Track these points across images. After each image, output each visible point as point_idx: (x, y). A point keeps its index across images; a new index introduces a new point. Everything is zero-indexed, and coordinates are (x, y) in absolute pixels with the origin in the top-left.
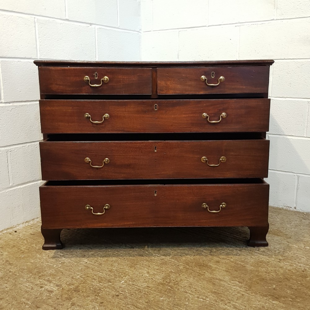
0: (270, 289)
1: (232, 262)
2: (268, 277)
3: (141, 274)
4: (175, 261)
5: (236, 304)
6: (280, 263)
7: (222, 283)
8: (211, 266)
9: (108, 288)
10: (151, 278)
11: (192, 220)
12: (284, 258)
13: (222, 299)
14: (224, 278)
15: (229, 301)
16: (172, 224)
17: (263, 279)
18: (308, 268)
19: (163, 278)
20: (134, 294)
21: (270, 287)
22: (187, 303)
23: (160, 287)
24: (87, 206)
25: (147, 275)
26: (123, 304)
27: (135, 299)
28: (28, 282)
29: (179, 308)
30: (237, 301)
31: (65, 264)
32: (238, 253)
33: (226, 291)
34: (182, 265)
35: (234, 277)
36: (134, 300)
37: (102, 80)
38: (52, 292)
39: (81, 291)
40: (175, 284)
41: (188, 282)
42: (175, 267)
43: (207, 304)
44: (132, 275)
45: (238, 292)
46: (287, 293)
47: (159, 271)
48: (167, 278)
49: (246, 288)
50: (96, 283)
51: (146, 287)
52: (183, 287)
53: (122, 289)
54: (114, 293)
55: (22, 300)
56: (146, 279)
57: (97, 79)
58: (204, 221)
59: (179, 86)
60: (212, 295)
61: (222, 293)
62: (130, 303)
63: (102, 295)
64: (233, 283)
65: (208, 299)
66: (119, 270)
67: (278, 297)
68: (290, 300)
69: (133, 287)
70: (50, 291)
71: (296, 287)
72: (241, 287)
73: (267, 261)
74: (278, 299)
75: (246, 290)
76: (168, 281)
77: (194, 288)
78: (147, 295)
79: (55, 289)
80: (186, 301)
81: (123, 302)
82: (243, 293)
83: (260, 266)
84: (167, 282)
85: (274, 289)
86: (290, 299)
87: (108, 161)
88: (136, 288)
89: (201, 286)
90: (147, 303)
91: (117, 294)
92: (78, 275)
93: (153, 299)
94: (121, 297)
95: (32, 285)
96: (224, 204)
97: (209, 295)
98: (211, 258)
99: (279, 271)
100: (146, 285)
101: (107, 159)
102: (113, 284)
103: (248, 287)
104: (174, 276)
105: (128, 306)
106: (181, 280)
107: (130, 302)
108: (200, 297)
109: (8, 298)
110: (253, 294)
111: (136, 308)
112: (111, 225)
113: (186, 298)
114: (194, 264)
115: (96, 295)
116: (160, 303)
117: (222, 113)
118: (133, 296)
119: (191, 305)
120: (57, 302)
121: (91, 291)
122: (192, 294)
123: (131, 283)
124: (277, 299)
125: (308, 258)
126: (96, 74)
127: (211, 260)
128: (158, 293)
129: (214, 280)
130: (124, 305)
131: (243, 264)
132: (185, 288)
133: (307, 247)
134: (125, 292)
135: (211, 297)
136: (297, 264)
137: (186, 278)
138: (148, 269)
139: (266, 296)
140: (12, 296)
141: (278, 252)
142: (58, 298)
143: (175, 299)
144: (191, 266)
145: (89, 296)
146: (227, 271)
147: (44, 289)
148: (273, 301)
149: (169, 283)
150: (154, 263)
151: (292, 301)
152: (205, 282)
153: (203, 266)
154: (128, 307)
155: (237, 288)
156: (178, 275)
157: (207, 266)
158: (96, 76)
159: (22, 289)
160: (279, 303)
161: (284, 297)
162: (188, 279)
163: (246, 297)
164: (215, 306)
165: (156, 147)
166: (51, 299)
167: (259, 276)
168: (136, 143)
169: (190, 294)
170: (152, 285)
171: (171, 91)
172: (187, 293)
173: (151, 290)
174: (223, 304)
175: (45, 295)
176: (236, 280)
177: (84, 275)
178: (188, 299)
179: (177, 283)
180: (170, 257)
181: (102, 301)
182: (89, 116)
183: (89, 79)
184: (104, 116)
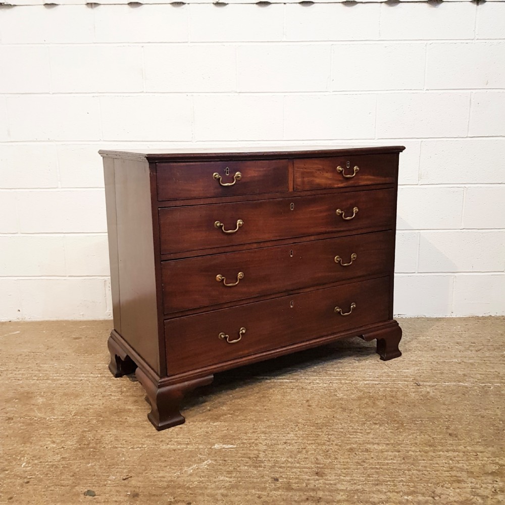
3: (45, 447)
4: (82, 417)
5: (179, 440)
9: (8, 478)
10: (61, 447)
13: (161, 440)
15: (169, 440)
19: (77, 442)
20: (51, 473)
21: (204, 410)
22: (124, 459)
23: (80, 453)
25: (54, 446)
26: (42, 489)
27: (55, 478)
29: (117, 467)
30: (178, 437)
34: (94, 419)
36: (54, 480)
40: (97, 444)
41: (111, 435)
42: (85, 424)
43: (147, 452)
44: (32, 452)
47: (67, 436)
48: (83, 440)
51: (60, 459)
52: (109, 444)
53: (29, 472)
54: (21, 481)
56: (54, 450)
62: (51, 485)
65: (145, 446)
66: (8, 452)
67: (216, 417)
69: (43, 466)
71: (230, 401)
76: (86, 443)
77: (123, 440)
78: (67, 467)
80: (120, 457)
81: (40, 487)
84: (85, 444)
85: (210, 411)
86: (229, 416)
88: (48, 465)
89: (130, 434)
90: (73, 476)
91: (26, 480)
93: (78, 470)
94: (34, 481)
97: (145, 441)
100: (59, 458)
102: (11, 472)
104: (91, 435)
105: (50, 489)
107: (50, 483)
108: (135, 446)
111: (62, 487)
113: (118, 454)
114: (108, 413)
116: (90, 470)
118: (49, 475)
119: (128, 459)
122: (125, 447)
123: (36, 462)
124: (217, 419)
127: (126, 402)
128: (81, 461)
130: (44, 490)
132: (112, 443)
134: (35, 474)
135: (147, 442)
137: (106, 432)
138: (50, 438)
139: (205, 421)
143: (106, 460)
144: (106, 417)
148: (214, 423)
149: (88, 445)
150: (54, 428)
151: (232, 417)
152: (132, 429)
153: (120, 412)
154: (51, 490)
156: (95, 432)
157: (125, 411)
160: (220, 423)
161: (223, 416)
162: (110, 432)
163: (186, 429)
164: (157, 450)
169: (121, 447)
170: (68, 455)
172: (117, 448)
173: (69, 460)
174: (165, 445)
178: (123, 454)
179: (99, 441)
180: (73, 415)
181: (9, 497)
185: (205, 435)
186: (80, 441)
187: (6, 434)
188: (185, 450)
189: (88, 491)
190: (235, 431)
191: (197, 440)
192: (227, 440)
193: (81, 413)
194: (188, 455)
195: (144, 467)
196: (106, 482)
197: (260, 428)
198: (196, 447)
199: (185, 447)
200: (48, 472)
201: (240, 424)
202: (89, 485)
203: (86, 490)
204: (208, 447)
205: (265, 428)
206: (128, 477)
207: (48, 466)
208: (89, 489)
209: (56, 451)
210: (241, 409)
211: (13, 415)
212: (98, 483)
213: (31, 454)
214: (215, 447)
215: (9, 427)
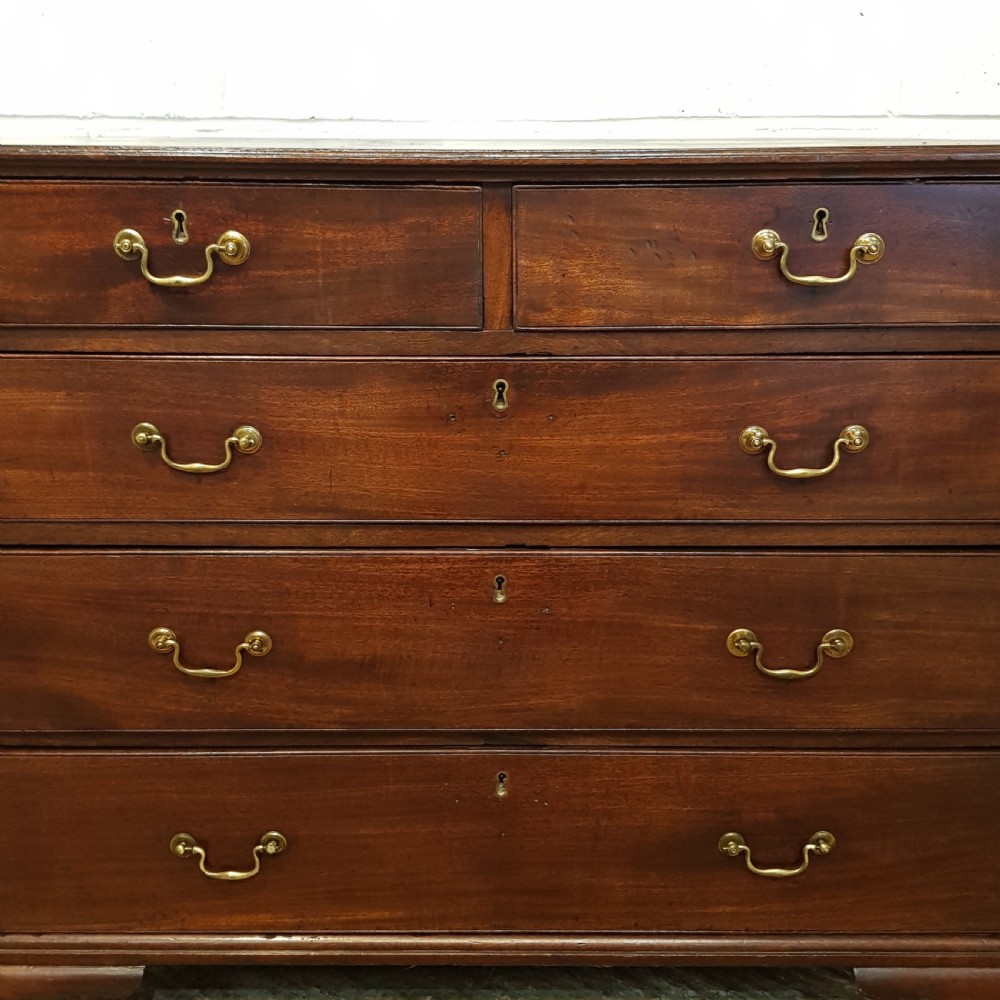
11: (671, 904)
16: (577, 919)
24: (179, 842)
37: (215, 255)
57: (185, 244)
58: (728, 909)
59: (632, 288)
87: (262, 642)
96: (826, 841)
101: (259, 634)
112: (291, 921)
117: (845, 427)
126: (179, 217)
158: (180, 230)
165: (500, 581)
168: (403, 562)
171: (583, 312)
182: (157, 437)
183: (140, 245)
184: (234, 439)
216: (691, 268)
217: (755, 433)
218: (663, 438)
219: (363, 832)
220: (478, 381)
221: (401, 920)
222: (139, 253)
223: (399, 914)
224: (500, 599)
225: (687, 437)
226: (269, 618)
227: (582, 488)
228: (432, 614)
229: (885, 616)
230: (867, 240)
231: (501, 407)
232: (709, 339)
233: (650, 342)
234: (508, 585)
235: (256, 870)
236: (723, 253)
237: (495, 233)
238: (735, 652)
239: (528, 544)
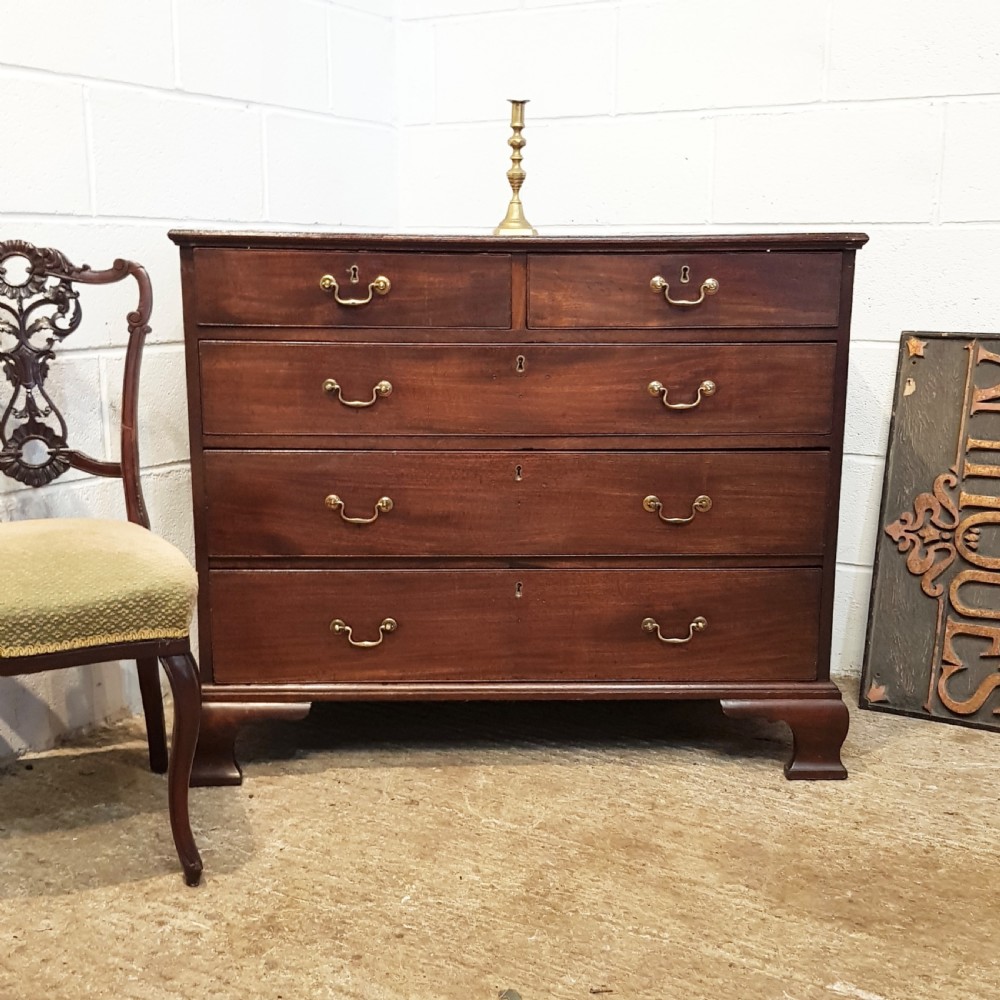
0: (837, 902)
1: (721, 832)
2: (828, 869)
3: (458, 876)
4: (552, 836)
5: (749, 944)
6: (857, 833)
7: (699, 889)
8: (660, 846)
9: (368, 917)
10: (488, 885)
12: (867, 817)
13: (706, 932)
14: (703, 877)
15: (727, 938)
17: (816, 876)
18: (939, 842)
19: (523, 884)
20: (450, 931)
21: (837, 897)
22: (608, 948)
23: (523, 908)
25: (477, 878)
26: (421, 956)
27: (454, 942)
28: (115, 912)
29: (588, 960)
30: (750, 937)
31: (217, 856)
32: (732, 808)
33: (713, 912)
34: (575, 846)
35: (731, 873)
36: (450, 946)
37: (373, 288)
38: (197, 934)
39: (287, 929)
40: (562, 899)
41: (600, 890)
42: (554, 851)
43: (664, 948)
44: (431, 878)
45: (750, 914)
46: (888, 909)
47: (508, 865)
48: (537, 883)
49: (771, 901)
50: (325, 905)
51: (478, 909)
52: (588, 906)
53: (410, 917)
54: (388, 930)
55: (110, 960)
56: (473, 887)
57: (357, 284)
59: (589, 306)
60: (675, 923)
61: (703, 916)
62: (441, 954)
63: (351, 936)
64: (731, 890)
66: (386, 866)
67: (863, 921)
68: (899, 929)
69: (441, 912)
70: (191, 933)
71: (911, 894)
72: (754, 899)
73: (821, 826)
74: (865, 927)
75: (772, 908)
76: (541, 892)
77: (621, 908)
78: (486, 930)
79: (206, 926)
80: (603, 942)
81: (420, 951)
82: (765, 916)
83: (800, 842)
84: (537, 893)
85: (850, 901)
86: (897, 927)
88: (450, 913)
89: (640, 900)
90: (491, 950)
91: (398, 931)
92: (266, 885)
93: (505, 941)
94: (413, 938)
95: (128, 920)
97: (668, 925)
98: (656, 824)
99: (858, 854)
100: (478, 906)
101: (385, 499)
102: (378, 906)
103: (774, 900)
104: (556, 878)
105: (437, 962)
106: (579, 887)
107: (441, 951)
108: (643, 930)
109: (64, 959)
110: (793, 917)
111: (462, 967)
113: (601, 934)
114: (608, 841)
115: (335, 938)
116: (529, 950)
117: (703, 381)
118: (445, 934)
119: (619, 951)
120: (220, 961)
121: (318, 928)
122: (619, 924)
123: (431, 900)
124: (861, 925)
125: (935, 815)
126: (355, 269)
127: (656, 829)
128: (518, 925)
129: (674, 884)
130: (426, 961)
131: (754, 836)
132: (595, 907)
133: (931, 787)
134: (420, 924)
135: (672, 927)
136: (907, 831)
137: (593, 880)
138: (475, 861)
139: (829, 920)
140: (76, 950)
141: (849, 801)
142: (220, 949)
143: (570, 938)
144: (602, 849)
145: (315, 942)
146: (711, 859)
147: (170, 928)
148: (850, 933)
149: (545, 896)
150: (490, 842)
151: (902, 932)
152: (649, 891)
153: (637, 846)
154: (437, 966)
155: (745, 902)
156: (567, 873)
157: (647, 846)
158: (355, 276)
159: (102, 932)
160: (868, 936)
161: (880, 922)
162: (599, 883)
163: (774, 926)
164: (690, 951)
165: (519, 469)
166: (199, 954)
167: (803, 869)
169: (611, 922)
170: (497, 904)
171: (564, 319)
172: (601, 920)
173: (494, 917)
174: (711, 946)
175: (178, 944)
176: (739, 882)
177: (286, 884)
178: (610, 938)
179: (568, 896)
180: (535, 826)
181: (356, 953)
182: (337, 386)
183: (334, 283)
184: (378, 387)
185: (817, 954)
186: (528, 885)
187: (397, 830)
188: (756, 971)
189: (510, 990)
190: (900, 967)
191: (795, 957)
192: (872, 980)
193: (553, 827)
194: (759, 985)
195: (646, 981)
196: (552, 985)
197: (974, 978)
198: (788, 974)
199: (758, 964)
200: (447, 928)
201: (921, 953)
202: (517, 979)
203: (507, 988)
204: (815, 981)
205: (989, 982)
206: (604, 989)
207: (449, 916)
208: (513, 986)
209: (477, 889)
210: (935, 921)
211: (421, 797)
212: (537, 981)
213: (427, 881)
214: (835, 988)
215: (406, 819)
216: (619, 297)
217: (656, 385)
218: (607, 388)
219: (440, 619)
220: (508, 356)
221: (461, 673)
222: (334, 287)
223: (460, 669)
224: (519, 479)
225: (620, 387)
226: (392, 490)
227: (564, 415)
228: (481, 488)
229: (727, 487)
230: (710, 282)
231: (520, 371)
232: (630, 333)
233: (598, 335)
234: (524, 471)
235: (380, 640)
236: (636, 289)
237: (518, 277)
238: (647, 508)
239: (534, 447)
